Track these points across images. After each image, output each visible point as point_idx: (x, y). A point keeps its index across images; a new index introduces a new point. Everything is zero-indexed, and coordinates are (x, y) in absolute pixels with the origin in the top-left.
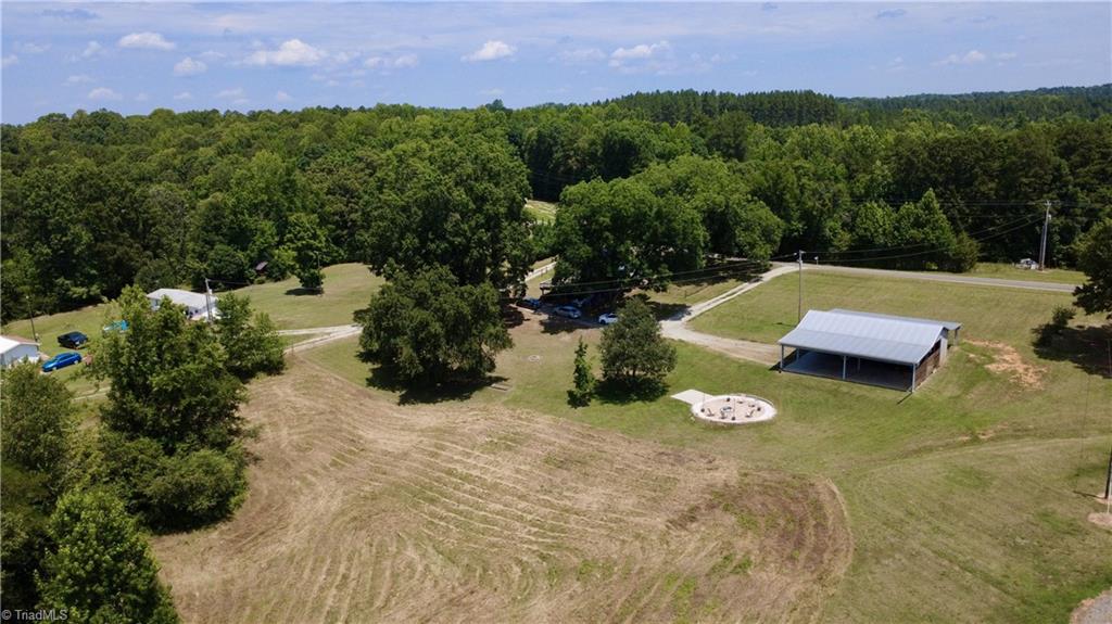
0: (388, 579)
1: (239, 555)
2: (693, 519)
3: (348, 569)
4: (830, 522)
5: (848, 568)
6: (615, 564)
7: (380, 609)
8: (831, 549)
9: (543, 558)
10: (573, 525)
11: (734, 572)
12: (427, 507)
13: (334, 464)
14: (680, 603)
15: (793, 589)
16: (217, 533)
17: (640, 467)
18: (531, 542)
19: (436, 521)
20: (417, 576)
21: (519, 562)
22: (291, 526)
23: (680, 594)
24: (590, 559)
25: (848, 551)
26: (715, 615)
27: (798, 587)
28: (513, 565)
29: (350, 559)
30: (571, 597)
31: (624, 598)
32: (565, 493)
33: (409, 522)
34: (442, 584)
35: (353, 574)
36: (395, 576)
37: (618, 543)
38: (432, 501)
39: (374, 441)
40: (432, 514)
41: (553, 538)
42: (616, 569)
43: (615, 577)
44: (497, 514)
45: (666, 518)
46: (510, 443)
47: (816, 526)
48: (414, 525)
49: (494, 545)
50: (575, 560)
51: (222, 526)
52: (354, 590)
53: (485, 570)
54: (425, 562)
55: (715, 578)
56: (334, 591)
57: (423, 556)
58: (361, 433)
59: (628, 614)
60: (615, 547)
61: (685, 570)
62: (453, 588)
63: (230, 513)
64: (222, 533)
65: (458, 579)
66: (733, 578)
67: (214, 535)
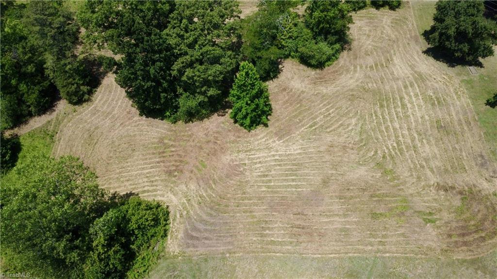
0: (339, 125)
1: (314, 85)
2: (446, 190)
3: (333, 112)
4: (490, 241)
5: (462, 259)
6: (398, 180)
7: (327, 132)
8: (471, 248)
9: (384, 157)
10: (407, 155)
11: (424, 220)
12: (377, 108)
13: (371, 67)
14: (395, 210)
15: (431, 243)
16: (314, 72)
17: (464, 154)
18: (388, 148)
19: (374, 115)
20: (347, 130)
21: (376, 152)
22: (335, 84)
23: (399, 207)
24: (394, 170)
25: (475, 255)
26: (398, 223)
27: (434, 245)
28: (373, 151)
29: (336, 109)
30: (373, 177)
31: (384, 192)
32: (424, 140)
33: (366, 109)
34: (349, 139)
35: (332, 115)
36: (342, 125)
37: (409, 174)
38: (382, 106)
39: (394, 65)
40: (375, 112)
41: (396, 153)
42: (396, 181)
43: (392, 183)
44: (393, 129)
45: (438, 181)
46: (437, 102)
47: (481, 237)
48: (366, 111)
49: (377, 139)
50: (390, 167)
51: (318, 71)
52: (327, 120)
53: (364, 145)
54: (354, 127)
55: (416, 214)
56: (322, 117)
57: (356, 125)
58: (394, 58)
59: (378, 197)
60: (407, 174)
61: (413, 203)
62: (350, 143)
63: (324, 67)
64: (316, 73)
65: (355, 141)
66: (421, 220)
67: (312, 73)
